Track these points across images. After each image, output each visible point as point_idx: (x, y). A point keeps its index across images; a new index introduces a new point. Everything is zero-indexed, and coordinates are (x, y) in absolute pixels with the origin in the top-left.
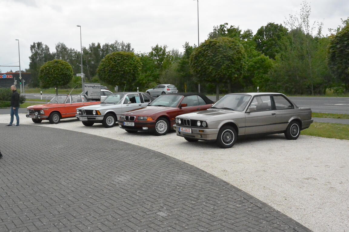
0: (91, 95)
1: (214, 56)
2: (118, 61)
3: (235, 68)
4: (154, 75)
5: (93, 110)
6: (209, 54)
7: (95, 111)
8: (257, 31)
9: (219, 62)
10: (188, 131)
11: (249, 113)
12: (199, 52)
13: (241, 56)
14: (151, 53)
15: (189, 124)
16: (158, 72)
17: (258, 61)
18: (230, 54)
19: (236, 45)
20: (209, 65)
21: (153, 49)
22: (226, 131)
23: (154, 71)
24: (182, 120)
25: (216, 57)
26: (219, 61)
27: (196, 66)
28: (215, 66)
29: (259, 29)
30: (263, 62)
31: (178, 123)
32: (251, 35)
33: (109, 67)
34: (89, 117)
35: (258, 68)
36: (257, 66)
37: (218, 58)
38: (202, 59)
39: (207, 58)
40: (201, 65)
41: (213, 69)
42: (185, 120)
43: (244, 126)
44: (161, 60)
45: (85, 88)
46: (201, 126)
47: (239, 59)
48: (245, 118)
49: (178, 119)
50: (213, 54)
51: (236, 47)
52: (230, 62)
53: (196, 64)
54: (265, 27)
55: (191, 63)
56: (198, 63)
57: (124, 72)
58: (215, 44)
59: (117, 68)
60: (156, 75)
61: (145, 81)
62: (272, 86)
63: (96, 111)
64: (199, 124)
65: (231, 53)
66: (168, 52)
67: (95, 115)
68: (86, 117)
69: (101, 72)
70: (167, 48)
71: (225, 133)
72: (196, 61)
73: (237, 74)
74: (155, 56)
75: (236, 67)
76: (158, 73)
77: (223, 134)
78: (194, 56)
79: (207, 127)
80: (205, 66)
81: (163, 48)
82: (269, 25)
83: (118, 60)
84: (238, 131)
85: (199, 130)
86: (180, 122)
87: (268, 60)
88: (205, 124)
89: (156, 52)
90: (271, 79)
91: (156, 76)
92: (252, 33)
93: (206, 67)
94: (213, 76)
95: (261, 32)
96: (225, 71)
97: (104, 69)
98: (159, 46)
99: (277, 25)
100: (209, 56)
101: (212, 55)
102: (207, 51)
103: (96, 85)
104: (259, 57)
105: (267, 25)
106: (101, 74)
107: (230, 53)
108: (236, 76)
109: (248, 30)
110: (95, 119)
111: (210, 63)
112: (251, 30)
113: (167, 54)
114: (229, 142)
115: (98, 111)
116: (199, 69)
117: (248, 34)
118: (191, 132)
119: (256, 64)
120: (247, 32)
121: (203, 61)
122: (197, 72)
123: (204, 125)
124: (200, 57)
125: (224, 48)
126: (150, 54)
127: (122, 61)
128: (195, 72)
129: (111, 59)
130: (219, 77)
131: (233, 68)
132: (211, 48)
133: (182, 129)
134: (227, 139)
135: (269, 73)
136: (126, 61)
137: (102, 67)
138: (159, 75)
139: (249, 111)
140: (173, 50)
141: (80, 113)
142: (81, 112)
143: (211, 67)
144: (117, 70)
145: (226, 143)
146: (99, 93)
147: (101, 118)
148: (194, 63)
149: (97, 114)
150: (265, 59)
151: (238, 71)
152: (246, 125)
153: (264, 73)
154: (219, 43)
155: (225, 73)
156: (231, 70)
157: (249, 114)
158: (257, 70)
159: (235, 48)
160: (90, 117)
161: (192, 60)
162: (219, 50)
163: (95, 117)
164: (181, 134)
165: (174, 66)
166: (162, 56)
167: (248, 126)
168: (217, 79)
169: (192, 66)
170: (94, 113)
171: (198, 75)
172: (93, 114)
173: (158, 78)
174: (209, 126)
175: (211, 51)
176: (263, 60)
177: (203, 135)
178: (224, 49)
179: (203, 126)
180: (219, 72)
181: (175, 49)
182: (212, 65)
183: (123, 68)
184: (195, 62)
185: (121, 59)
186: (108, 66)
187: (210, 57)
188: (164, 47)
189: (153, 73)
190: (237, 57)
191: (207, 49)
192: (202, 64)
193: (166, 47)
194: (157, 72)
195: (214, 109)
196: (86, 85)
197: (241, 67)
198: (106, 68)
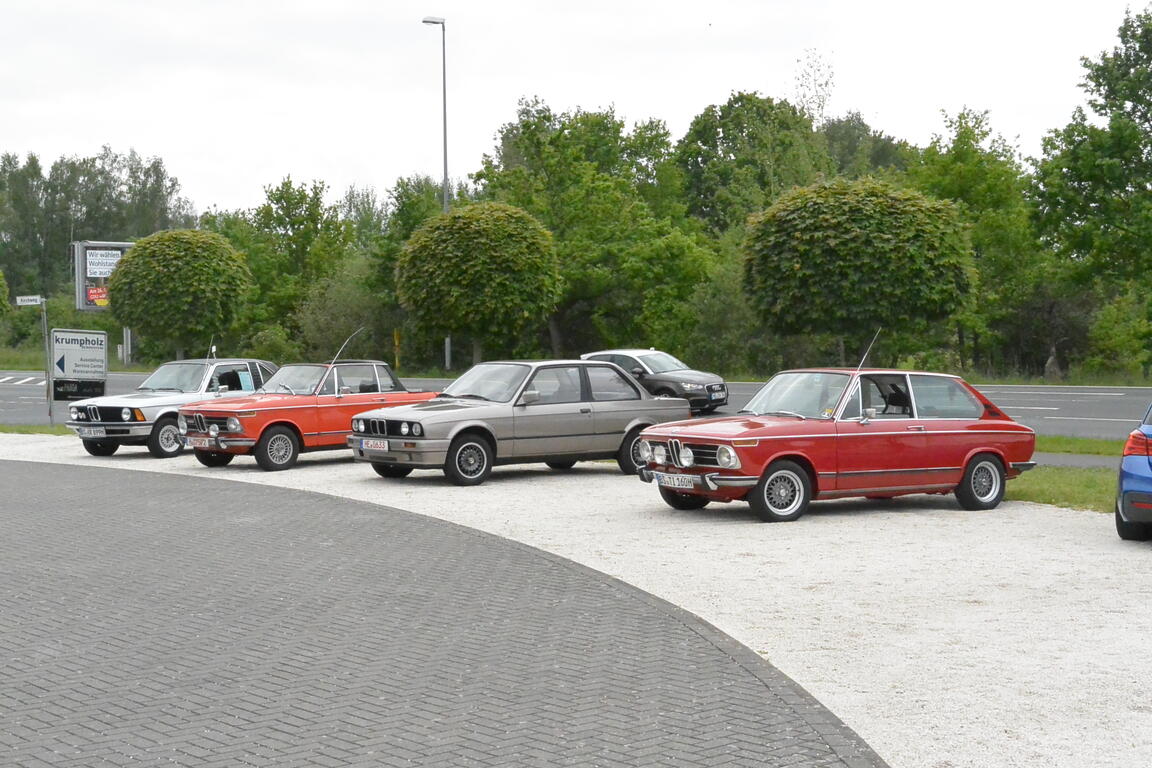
0: (74, 371)
1: (464, 260)
2: (175, 262)
3: (521, 293)
4: (274, 297)
5: (122, 408)
6: (449, 252)
7: (128, 411)
8: (689, 126)
9: (477, 276)
10: (379, 445)
11: (524, 405)
12: (422, 246)
13: (538, 260)
14: (266, 213)
15: (382, 432)
16: (290, 289)
17: (658, 255)
18: (506, 255)
19: (526, 229)
20: (451, 284)
21: (271, 196)
22: (467, 447)
23: (276, 284)
24: (366, 422)
25: (469, 261)
26: (477, 272)
27: (415, 285)
28: (467, 286)
29: (697, 117)
30: (674, 257)
31: (359, 431)
32: (663, 142)
33: (146, 281)
34: (108, 428)
35: (659, 279)
36: (653, 271)
37: (474, 266)
38: (430, 267)
39: (444, 265)
40: (426, 282)
41: (462, 295)
42: (374, 423)
43: (511, 436)
44: (305, 238)
45: (57, 346)
46: (410, 434)
47: (535, 269)
48: (513, 417)
49: (358, 420)
50: (459, 254)
51: (526, 234)
52: (508, 275)
53: (413, 281)
54: (723, 109)
55: (401, 276)
56: (420, 277)
57: (196, 298)
58: (468, 225)
59: (171, 285)
60: (282, 298)
61: (239, 320)
62: (703, 344)
63: (132, 410)
64: (405, 430)
65: (509, 252)
66: (331, 208)
67: (129, 421)
68: (102, 429)
69: (118, 296)
70: (324, 193)
71: (464, 449)
72: (413, 272)
73: (530, 311)
74: (280, 222)
75: (525, 291)
76: (292, 292)
77: (461, 453)
78: (407, 259)
79: (422, 435)
80: (439, 287)
81: (311, 195)
82: (736, 100)
83: (176, 258)
84: (495, 445)
85: (405, 443)
86: (362, 428)
87: (694, 250)
88: (419, 430)
89: (282, 208)
90: (701, 318)
91: (283, 303)
92: (667, 134)
93: (443, 291)
94: (460, 315)
95: (703, 128)
96: (494, 302)
97: (130, 287)
98: (295, 186)
99: (769, 100)
100: (450, 259)
101: (457, 256)
102: (444, 245)
103: (91, 337)
104: (660, 242)
105: (730, 104)
106: (120, 301)
107: (507, 252)
108: (526, 314)
109: (651, 123)
110: (128, 432)
111: (451, 280)
112: (662, 123)
113: (325, 217)
114: (474, 472)
115: (136, 412)
116: (423, 296)
117: (651, 139)
118: (386, 448)
119: (651, 264)
120: (646, 128)
121: (433, 273)
122: (416, 302)
123: (417, 432)
124: (424, 261)
125: (493, 237)
126: (258, 214)
127: (188, 263)
128: (411, 302)
129: (153, 254)
130: (478, 318)
131: (517, 293)
132: (457, 235)
133: (367, 444)
134: (470, 465)
135: (694, 298)
136: (200, 262)
137: (124, 280)
138: (295, 297)
139: (523, 403)
140: (352, 193)
141: (82, 415)
142: (86, 414)
143: (456, 291)
144: (172, 290)
145: (466, 472)
146: (99, 363)
147: (146, 431)
148: (408, 276)
149: (134, 418)
150: (681, 249)
151: (533, 302)
152: (517, 436)
153: (681, 298)
154: (478, 221)
155: (493, 306)
156: (512, 300)
157: (524, 409)
158: (653, 287)
159: (525, 238)
160: (112, 428)
161: (402, 268)
162: (478, 243)
163: (127, 428)
164: (367, 456)
165: (357, 263)
166: (306, 226)
167: (520, 435)
168: (474, 326)
169: (403, 286)
170: (126, 417)
171: (421, 313)
172: (122, 420)
173: (292, 309)
174: (426, 434)
175: (455, 246)
176: (675, 251)
177: (413, 455)
178: (491, 241)
179: (413, 435)
180: (478, 305)
181: (359, 189)
182: (457, 283)
183: (191, 285)
184: (411, 274)
185: (186, 255)
186: (145, 277)
187: (454, 261)
188: (315, 187)
189: (270, 289)
190: (529, 261)
191: (444, 238)
192: (431, 280)
193: (322, 189)
194: (289, 287)
195: (444, 399)
196: (60, 335)
197: (538, 289)
198: (138, 284)
